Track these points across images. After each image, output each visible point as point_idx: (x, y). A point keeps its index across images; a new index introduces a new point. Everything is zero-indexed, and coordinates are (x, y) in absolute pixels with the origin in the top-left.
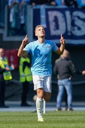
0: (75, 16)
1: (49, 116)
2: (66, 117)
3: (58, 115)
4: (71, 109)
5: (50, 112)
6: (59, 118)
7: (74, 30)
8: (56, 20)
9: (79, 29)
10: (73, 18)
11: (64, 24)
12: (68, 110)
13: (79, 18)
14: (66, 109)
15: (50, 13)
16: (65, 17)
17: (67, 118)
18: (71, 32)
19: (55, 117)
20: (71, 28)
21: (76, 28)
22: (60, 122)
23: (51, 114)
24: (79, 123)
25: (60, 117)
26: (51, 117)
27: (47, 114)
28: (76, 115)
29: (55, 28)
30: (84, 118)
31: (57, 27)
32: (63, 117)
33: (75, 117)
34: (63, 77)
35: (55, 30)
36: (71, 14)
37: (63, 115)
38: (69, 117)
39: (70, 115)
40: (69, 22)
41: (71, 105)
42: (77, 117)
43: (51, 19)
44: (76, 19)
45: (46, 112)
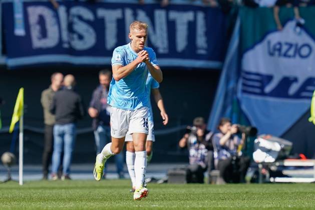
0: (74, 16)
1: (30, 188)
2: (59, 191)
3: (45, 188)
4: (67, 177)
5: (31, 182)
6: (47, 193)
7: (73, 39)
8: (42, 21)
9: (81, 37)
10: (70, 18)
11: (56, 28)
12: (63, 178)
13: (80, 18)
15: (31, 10)
16: (57, 16)
17: (62, 194)
18: (69, 43)
19: (40, 191)
20: (69, 36)
21: (75, 36)
22: (48, 200)
23: (32, 185)
24: (82, 201)
25: (48, 191)
26: (32, 190)
27: (26, 186)
28: (77, 188)
29: (40, 36)
30: (90, 192)
31: (44, 34)
32: (54, 191)
33: (75, 190)
35: (40, 39)
36: (68, 12)
37: (53, 188)
38: (63, 190)
39: (65, 188)
40: (64, 25)
42: (78, 190)
43: (33, 19)
44: (76, 20)
45: (24, 182)
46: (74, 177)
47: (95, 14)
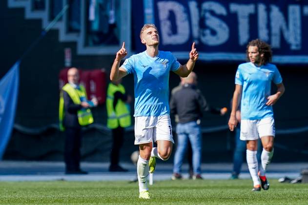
0: (206, 11)
1: (160, 188)
2: (190, 191)
3: (176, 188)
4: (199, 177)
5: (161, 181)
6: (178, 193)
7: (204, 35)
8: (172, 16)
9: (214, 33)
10: (202, 13)
11: (186, 24)
12: (194, 178)
13: (213, 13)
14: (191, 177)
15: (161, 5)
16: (188, 11)
17: (192, 193)
18: (199, 39)
19: (171, 191)
20: (199, 32)
21: (208, 32)
22: (178, 201)
23: (162, 185)
24: (213, 201)
25: (178, 191)
26: (163, 190)
27: (156, 185)
28: (209, 187)
29: (170, 32)
30: (222, 192)
31: (174, 30)
32: (185, 191)
33: (207, 190)
34: (187, 119)
35: (170, 35)
36: (199, 7)
37: (184, 188)
38: (194, 190)
39: (196, 188)
40: (195, 20)
41: (199, 170)
42: (210, 190)
43: (163, 15)
44: (208, 15)
45: (154, 182)
46: (205, 176)
47: (228, 9)
